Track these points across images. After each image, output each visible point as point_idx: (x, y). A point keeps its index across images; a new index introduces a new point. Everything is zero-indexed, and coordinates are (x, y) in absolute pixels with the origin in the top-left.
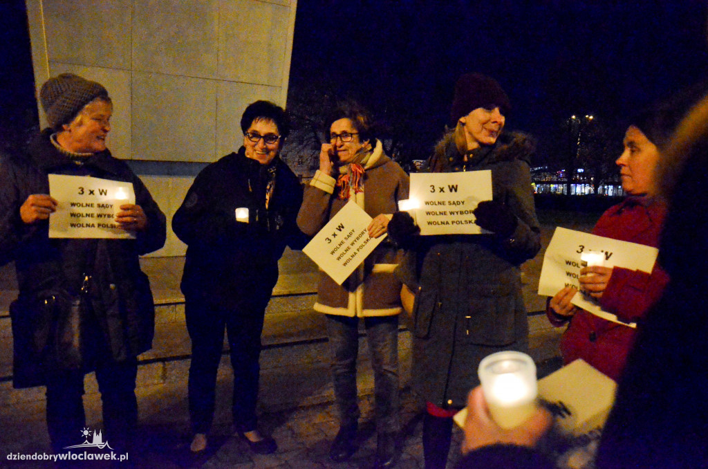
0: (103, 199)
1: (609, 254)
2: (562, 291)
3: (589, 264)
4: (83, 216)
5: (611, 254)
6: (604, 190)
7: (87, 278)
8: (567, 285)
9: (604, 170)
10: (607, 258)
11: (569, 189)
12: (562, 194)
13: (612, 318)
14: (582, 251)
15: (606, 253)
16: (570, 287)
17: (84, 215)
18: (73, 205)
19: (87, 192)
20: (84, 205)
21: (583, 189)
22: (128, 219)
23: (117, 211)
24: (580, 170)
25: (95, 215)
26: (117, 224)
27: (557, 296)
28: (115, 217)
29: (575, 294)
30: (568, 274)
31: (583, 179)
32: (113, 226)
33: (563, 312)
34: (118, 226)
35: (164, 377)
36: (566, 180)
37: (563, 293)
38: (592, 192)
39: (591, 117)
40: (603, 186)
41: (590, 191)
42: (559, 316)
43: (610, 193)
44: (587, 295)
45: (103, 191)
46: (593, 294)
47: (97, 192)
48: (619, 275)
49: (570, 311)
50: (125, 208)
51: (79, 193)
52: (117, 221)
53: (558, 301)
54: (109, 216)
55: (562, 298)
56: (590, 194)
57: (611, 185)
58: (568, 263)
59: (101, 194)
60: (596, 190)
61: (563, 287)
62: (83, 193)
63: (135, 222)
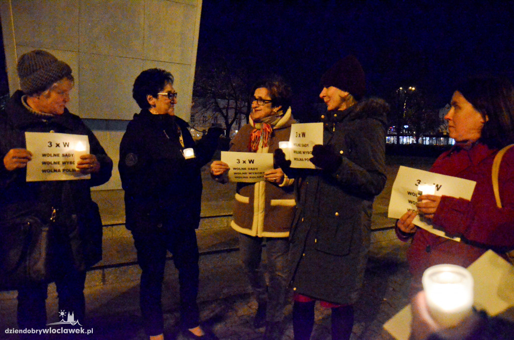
0: (66, 150)
1: (439, 186)
2: (406, 214)
3: (424, 194)
4: (51, 164)
5: (441, 186)
6: (423, 140)
7: (54, 211)
8: (409, 210)
9: (423, 127)
10: (438, 189)
11: (398, 140)
12: (394, 143)
13: (441, 234)
14: (419, 183)
15: (437, 186)
16: (411, 211)
17: (53, 163)
18: (44, 155)
19: (54, 145)
20: (52, 155)
21: (408, 140)
22: (86, 166)
23: (77, 160)
24: (405, 127)
25: (61, 163)
26: (77, 169)
27: (402, 219)
28: (76, 165)
29: (415, 216)
30: (410, 202)
31: (408, 133)
32: (74, 171)
33: (407, 230)
34: (78, 171)
35: (104, 280)
36: (396, 133)
37: (406, 216)
38: (415, 142)
39: (413, 89)
40: (423, 138)
41: (413, 141)
42: (404, 233)
43: (427, 143)
44: (423, 216)
45: (66, 143)
46: (427, 216)
47: (62, 145)
48: (446, 201)
49: (412, 229)
50: (83, 158)
51: (49, 146)
52: (78, 168)
53: (403, 222)
54: (71, 163)
55: (405, 220)
56: (413, 143)
57: (428, 137)
58: (409, 193)
59: (65, 146)
60: (417, 141)
61: (406, 211)
62: (51, 146)
63: (92, 168)
